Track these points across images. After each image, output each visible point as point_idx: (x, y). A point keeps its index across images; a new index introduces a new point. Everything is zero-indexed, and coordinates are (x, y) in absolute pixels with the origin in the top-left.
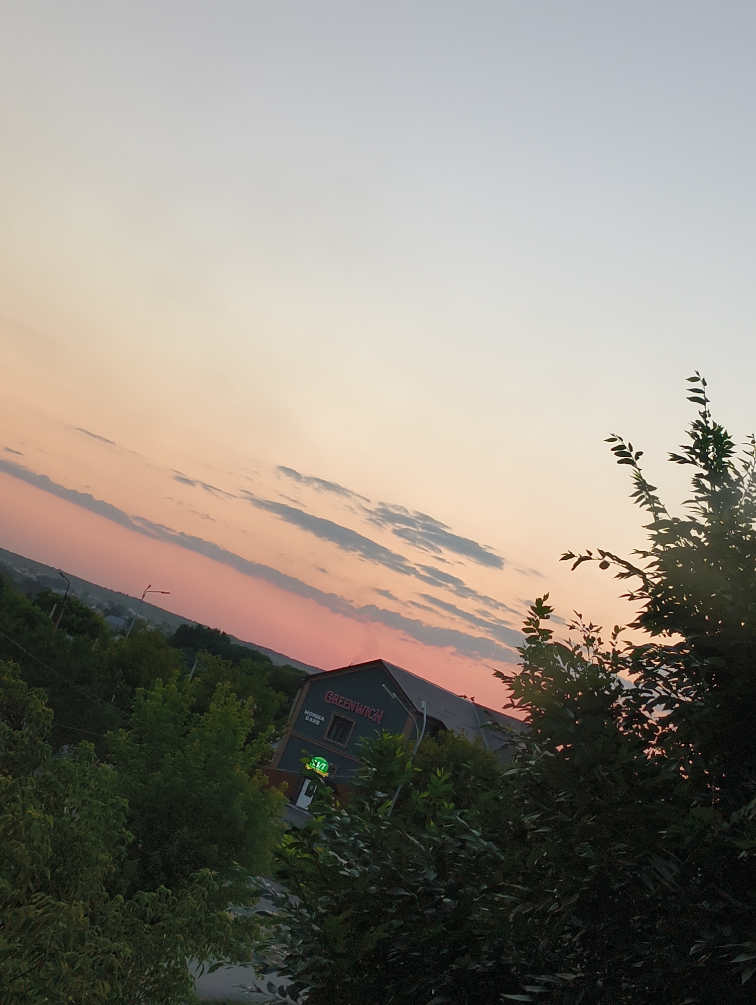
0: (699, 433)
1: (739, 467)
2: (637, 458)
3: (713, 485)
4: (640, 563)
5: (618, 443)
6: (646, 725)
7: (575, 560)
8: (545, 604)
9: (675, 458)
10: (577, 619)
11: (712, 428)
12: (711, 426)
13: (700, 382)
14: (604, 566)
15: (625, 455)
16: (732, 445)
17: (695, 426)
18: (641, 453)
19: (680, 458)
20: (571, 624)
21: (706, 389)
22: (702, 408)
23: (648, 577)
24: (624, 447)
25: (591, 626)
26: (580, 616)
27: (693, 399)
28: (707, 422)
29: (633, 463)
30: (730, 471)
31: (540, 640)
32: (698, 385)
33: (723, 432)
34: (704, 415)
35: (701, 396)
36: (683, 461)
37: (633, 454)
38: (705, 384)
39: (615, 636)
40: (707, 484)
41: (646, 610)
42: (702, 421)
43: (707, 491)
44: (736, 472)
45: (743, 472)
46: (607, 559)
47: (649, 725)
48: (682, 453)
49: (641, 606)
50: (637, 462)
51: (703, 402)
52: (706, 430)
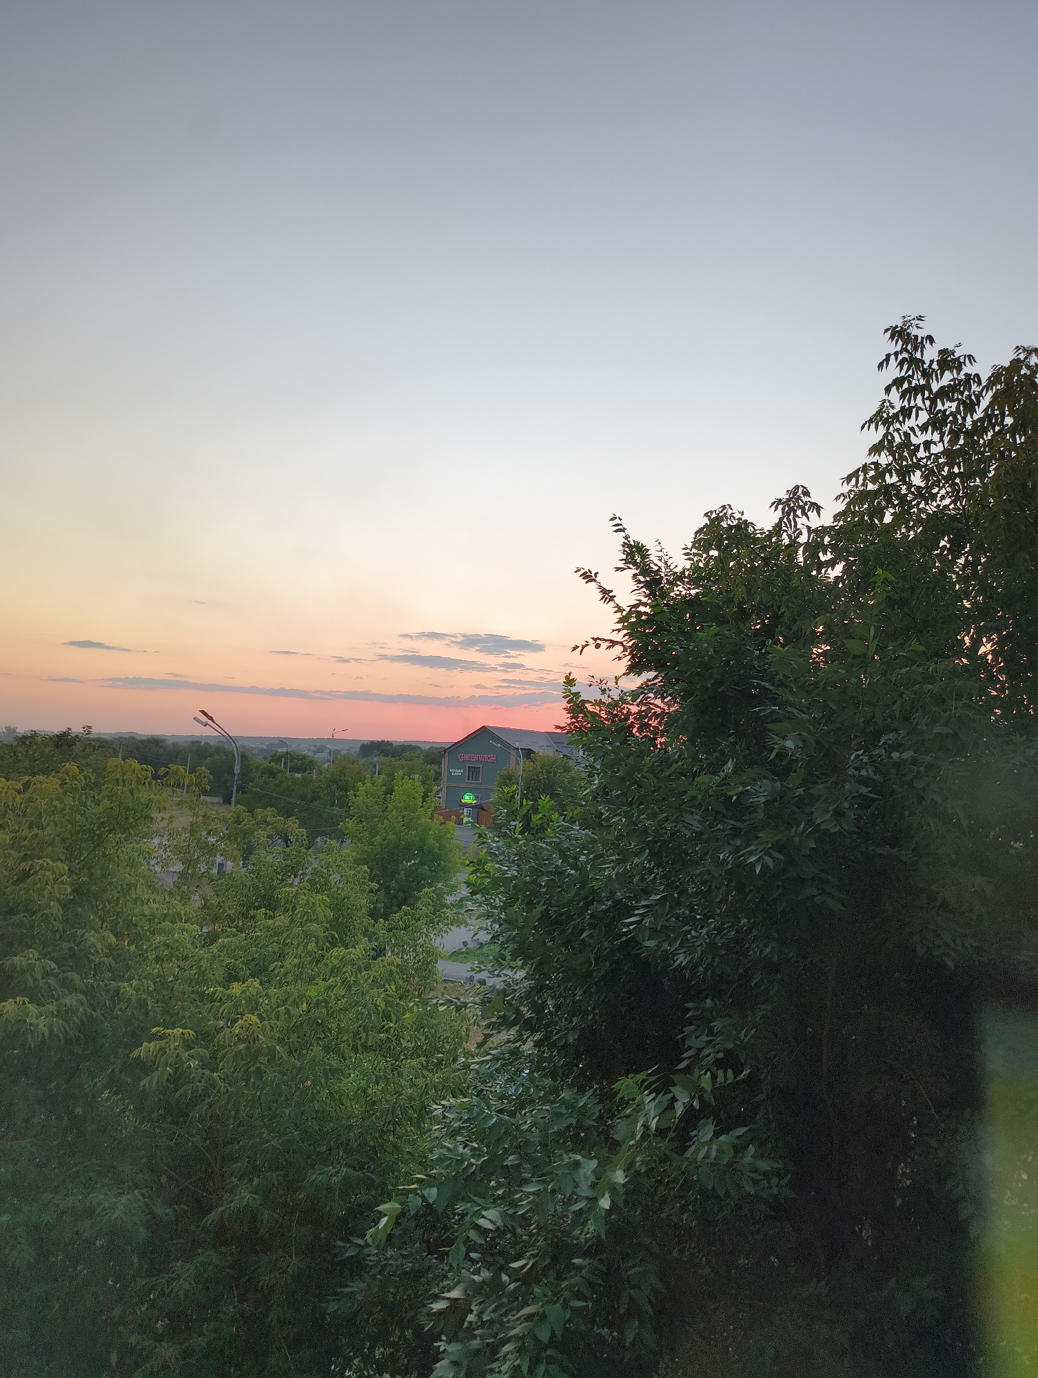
0: (627, 549)
1: (656, 561)
2: (596, 577)
3: (645, 577)
4: (618, 637)
5: (582, 571)
6: (651, 728)
7: (580, 648)
8: (571, 677)
9: (618, 569)
10: (592, 679)
11: (633, 544)
12: (632, 543)
13: (618, 519)
14: (598, 646)
15: (588, 577)
16: (648, 550)
17: (623, 546)
18: (597, 573)
19: (621, 568)
20: (589, 683)
21: (622, 522)
22: (623, 534)
23: (624, 643)
24: (586, 572)
25: (601, 681)
26: (593, 677)
27: (616, 531)
28: (629, 541)
29: (595, 580)
30: (652, 565)
31: (574, 700)
32: (617, 521)
33: (640, 545)
34: (626, 538)
35: (620, 527)
36: (624, 569)
37: (593, 575)
38: (621, 519)
39: (617, 683)
40: (642, 578)
41: (630, 663)
42: (626, 541)
43: (642, 582)
44: (656, 565)
45: (660, 564)
46: (598, 641)
47: (653, 727)
48: (621, 564)
49: (626, 661)
50: (597, 579)
51: (623, 530)
52: (630, 546)
